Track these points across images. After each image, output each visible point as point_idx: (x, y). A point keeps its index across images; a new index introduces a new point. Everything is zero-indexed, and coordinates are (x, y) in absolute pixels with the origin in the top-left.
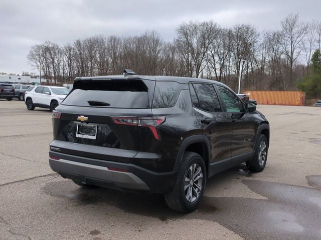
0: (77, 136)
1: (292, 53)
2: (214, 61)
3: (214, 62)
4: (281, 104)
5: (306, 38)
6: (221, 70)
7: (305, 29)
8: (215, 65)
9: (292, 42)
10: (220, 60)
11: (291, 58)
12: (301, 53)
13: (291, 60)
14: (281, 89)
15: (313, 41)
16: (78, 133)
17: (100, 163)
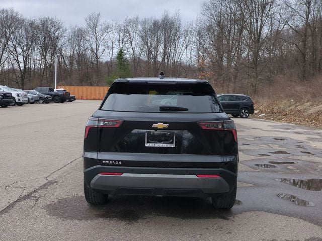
0: (147, 145)
1: (97, 50)
2: (16, 52)
3: (17, 54)
4: (94, 99)
5: (108, 36)
6: (25, 62)
7: (107, 28)
8: (17, 57)
9: (96, 39)
10: (23, 51)
11: (96, 55)
12: (106, 50)
13: (97, 57)
14: (91, 85)
15: (114, 39)
16: (148, 142)
17: (187, 171)
